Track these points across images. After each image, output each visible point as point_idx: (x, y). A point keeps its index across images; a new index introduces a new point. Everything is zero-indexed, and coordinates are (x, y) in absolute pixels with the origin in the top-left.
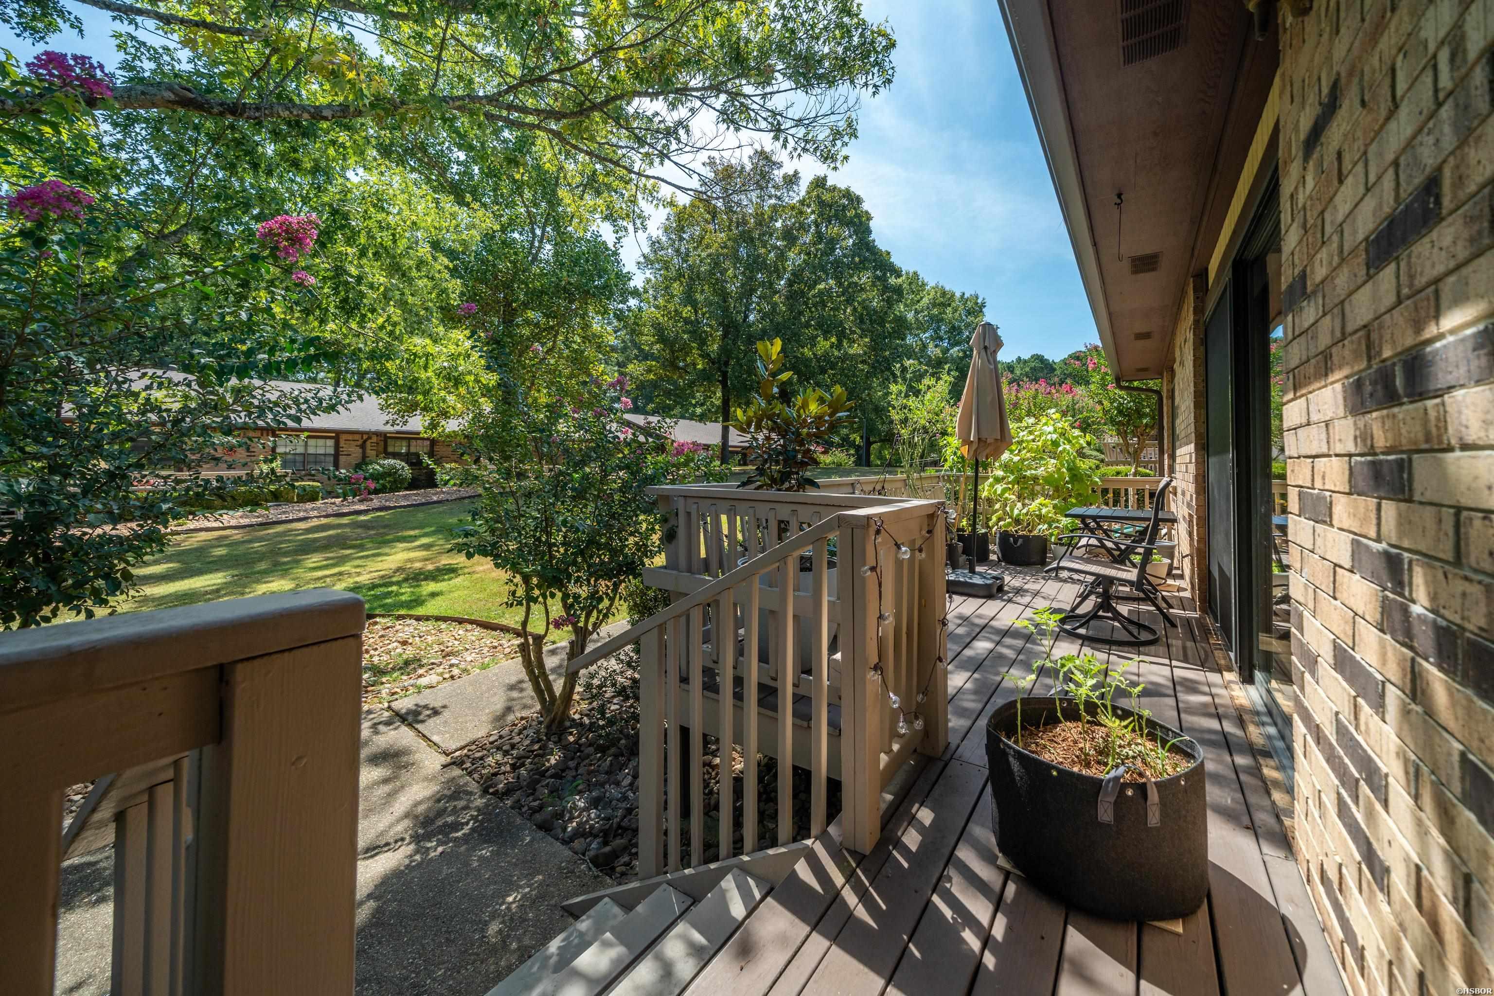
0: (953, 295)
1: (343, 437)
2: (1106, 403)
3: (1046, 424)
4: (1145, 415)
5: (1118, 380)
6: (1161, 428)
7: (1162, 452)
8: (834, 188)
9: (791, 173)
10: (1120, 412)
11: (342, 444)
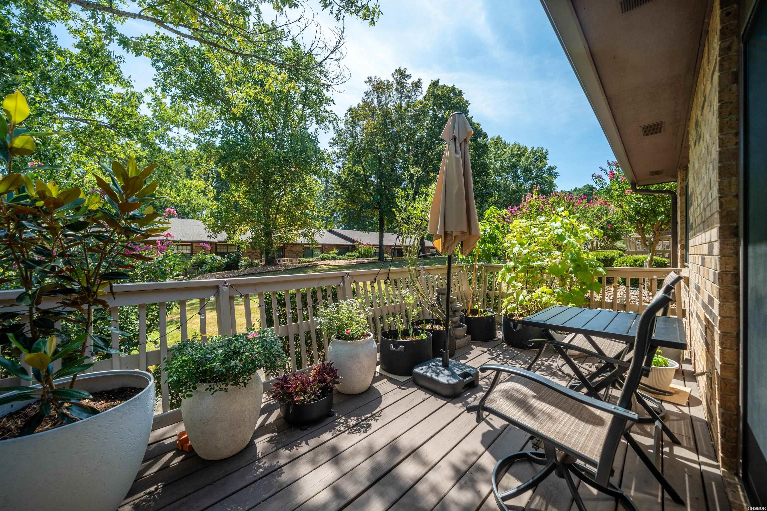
0: (526, 149)
1: (194, 245)
2: (626, 207)
3: (555, 221)
4: (661, 213)
5: (633, 185)
6: (675, 223)
7: (675, 243)
8: (444, 87)
9: (416, 80)
10: (638, 213)
11: (194, 248)
